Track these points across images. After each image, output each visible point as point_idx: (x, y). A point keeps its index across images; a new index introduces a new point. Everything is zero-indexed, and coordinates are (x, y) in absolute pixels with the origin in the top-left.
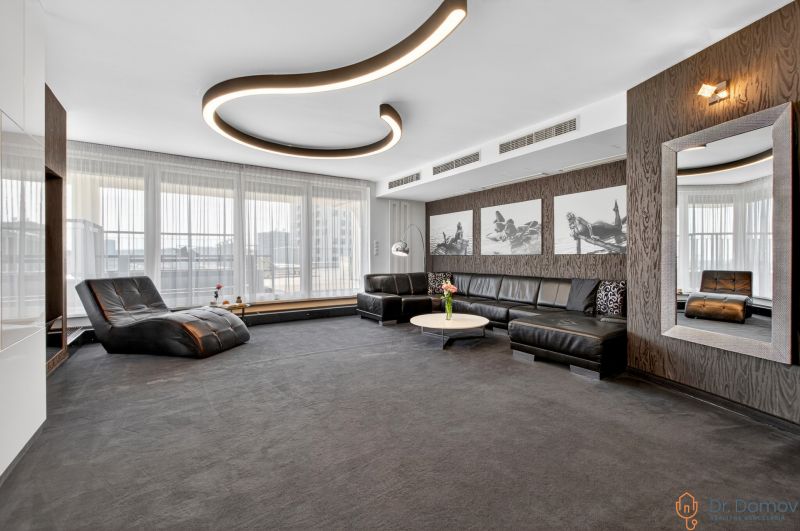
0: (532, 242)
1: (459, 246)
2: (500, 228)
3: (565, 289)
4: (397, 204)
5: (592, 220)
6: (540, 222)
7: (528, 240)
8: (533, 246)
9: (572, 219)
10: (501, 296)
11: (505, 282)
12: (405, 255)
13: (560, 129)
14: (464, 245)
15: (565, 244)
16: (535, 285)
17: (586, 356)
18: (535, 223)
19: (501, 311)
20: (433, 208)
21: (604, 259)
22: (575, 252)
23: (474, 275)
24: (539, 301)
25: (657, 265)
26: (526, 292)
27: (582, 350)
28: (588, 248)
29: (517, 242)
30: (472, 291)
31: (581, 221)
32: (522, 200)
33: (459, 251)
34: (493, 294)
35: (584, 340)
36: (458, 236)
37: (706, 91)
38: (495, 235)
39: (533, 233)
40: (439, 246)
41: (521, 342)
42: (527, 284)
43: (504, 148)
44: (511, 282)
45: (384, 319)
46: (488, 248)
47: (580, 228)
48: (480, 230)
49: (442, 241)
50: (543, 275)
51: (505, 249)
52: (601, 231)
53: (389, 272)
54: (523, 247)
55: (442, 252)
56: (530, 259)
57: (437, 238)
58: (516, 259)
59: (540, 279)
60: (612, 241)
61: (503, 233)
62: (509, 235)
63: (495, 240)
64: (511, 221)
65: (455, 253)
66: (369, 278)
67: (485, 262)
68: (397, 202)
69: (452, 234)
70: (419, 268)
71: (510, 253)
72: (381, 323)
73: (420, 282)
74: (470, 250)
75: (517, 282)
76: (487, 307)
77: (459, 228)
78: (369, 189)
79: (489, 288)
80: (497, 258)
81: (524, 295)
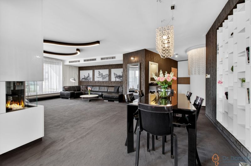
0: (107, 78)
1: (89, 79)
2: (100, 75)
3: (113, 88)
4: (70, 67)
5: (118, 75)
6: (108, 74)
7: (106, 78)
8: (107, 79)
9: (115, 74)
10: (100, 90)
11: (101, 87)
12: (74, 81)
13: (113, 58)
14: (90, 79)
15: (113, 79)
16: (107, 88)
17: (117, 99)
18: (107, 74)
19: (101, 93)
20: (81, 69)
21: (120, 82)
22: (115, 81)
23: (93, 86)
24: (108, 91)
25: (127, 83)
26: (105, 89)
27: (116, 98)
28: (118, 80)
29: (104, 78)
30: (92, 90)
31: (116, 74)
32: (104, 69)
33: (89, 80)
34: (98, 90)
35: (116, 96)
36: (88, 76)
37: (132, 58)
38: (98, 76)
39: (107, 76)
40: (83, 79)
41: (106, 98)
42: (106, 88)
43: (102, 59)
44: (102, 87)
45: (70, 98)
46: (96, 79)
47: (116, 76)
48: (94, 75)
49: (84, 77)
50: (109, 85)
51: (101, 80)
52: (120, 77)
53: (68, 86)
54: (105, 80)
55: (84, 80)
56: (106, 82)
57: (82, 76)
58: (103, 82)
59: (108, 86)
60: (122, 79)
61: (100, 76)
62: (102, 77)
63: (98, 78)
64: (102, 74)
65: (87, 81)
66: (64, 87)
67: (96, 83)
68: (71, 66)
69: (87, 76)
70: (77, 84)
71: (102, 81)
72: (69, 99)
73: (78, 88)
74: (92, 80)
75: (103, 87)
76: (97, 93)
77: (89, 74)
78: (62, 62)
79: (97, 89)
80: (98, 82)
81: (105, 90)
